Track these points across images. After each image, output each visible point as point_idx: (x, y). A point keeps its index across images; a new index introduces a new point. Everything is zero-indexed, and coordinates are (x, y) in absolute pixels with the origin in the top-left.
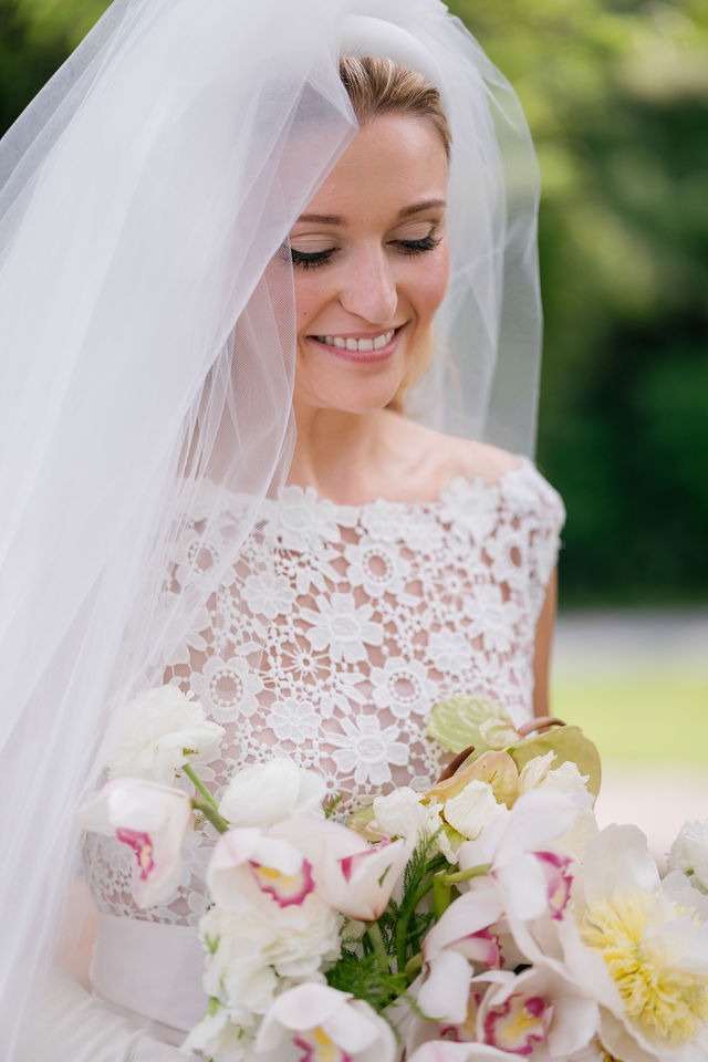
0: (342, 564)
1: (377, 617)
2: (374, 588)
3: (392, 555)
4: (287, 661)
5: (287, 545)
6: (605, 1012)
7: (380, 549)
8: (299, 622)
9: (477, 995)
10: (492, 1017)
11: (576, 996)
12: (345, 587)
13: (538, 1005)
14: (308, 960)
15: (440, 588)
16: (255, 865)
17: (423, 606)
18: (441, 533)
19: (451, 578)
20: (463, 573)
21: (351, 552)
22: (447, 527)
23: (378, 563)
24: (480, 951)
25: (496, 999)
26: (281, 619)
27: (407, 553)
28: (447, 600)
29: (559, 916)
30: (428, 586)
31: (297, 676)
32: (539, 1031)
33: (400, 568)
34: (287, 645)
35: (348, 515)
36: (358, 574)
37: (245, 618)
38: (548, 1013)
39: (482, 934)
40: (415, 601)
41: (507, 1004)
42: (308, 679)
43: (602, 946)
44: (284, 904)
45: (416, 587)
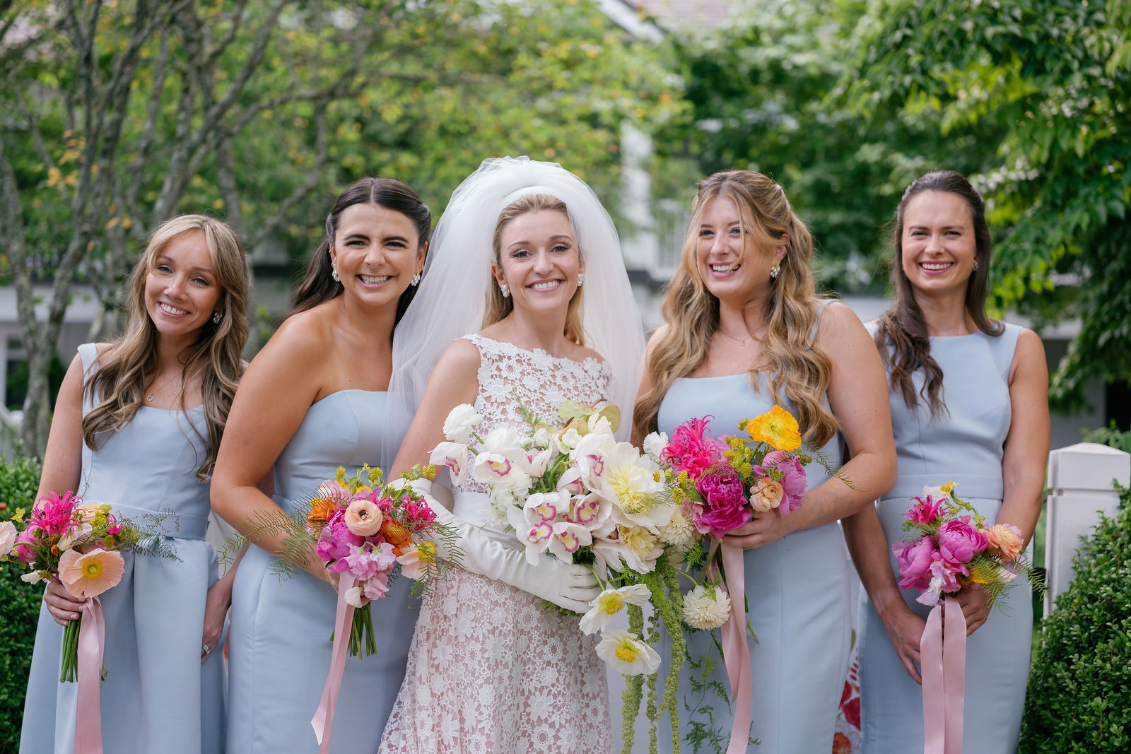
0: (554, 376)
1: (565, 395)
2: (564, 386)
3: (569, 377)
4: (537, 405)
5: (537, 367)
6: (614, 507)
7: (565, 374)
8: (541, 393)
9: (573, 503)
10: (579, 509)
11: (606, 501)
12: (555, 384)
13: (593, 505)
14: (525, 490)
15: (584, 391)
16: (491, 463)
17: (579, 395)
18: (583, 373)
19: (586, 388)
20: (590, 387)
21: (557, 373)
22: (586, 372)
23: (565, 378)
24: (574, 488)
25: (579, 504)
26: (535, 391)
27: (574, 377)
28: (585, 395)
29: (599, 475)
30: (580, 389)
31: (541, 410)
32: (595, 514)
33: (572, 382)
34: (537, 400)
35: (556, 361)
36: (558, 381)
37: (524, 389)
38: (598, 507)
39: (575, 482)
40: (576, 393)
41: (583, 504)
42: (544, 411)
43: (615, 484)
44: (502, 475)
45: (576, 388)
